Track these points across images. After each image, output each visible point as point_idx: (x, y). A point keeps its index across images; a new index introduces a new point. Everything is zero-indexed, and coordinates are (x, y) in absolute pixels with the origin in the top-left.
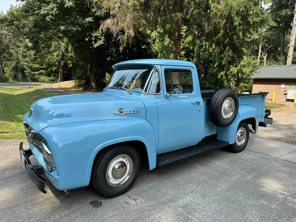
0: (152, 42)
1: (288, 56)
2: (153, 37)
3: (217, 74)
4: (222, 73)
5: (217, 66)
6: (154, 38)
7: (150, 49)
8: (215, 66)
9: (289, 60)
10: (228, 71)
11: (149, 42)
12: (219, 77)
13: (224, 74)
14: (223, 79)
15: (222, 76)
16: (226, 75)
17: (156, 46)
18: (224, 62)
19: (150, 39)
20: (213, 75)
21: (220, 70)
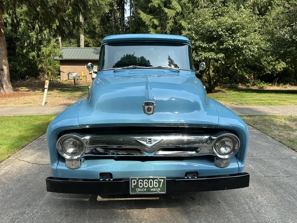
1: (81, 39)
3: (28, 55)
4: (34, 53)
5: (27, 46)
8: (26, 44)
9: (82, 43)
10: (40, 51)
12: (31, 58)
14: (36, 61)
15: (34, 57)
16: (38, 56)
18: (35, 42)
20: (23, 55)
21: (30, 50)
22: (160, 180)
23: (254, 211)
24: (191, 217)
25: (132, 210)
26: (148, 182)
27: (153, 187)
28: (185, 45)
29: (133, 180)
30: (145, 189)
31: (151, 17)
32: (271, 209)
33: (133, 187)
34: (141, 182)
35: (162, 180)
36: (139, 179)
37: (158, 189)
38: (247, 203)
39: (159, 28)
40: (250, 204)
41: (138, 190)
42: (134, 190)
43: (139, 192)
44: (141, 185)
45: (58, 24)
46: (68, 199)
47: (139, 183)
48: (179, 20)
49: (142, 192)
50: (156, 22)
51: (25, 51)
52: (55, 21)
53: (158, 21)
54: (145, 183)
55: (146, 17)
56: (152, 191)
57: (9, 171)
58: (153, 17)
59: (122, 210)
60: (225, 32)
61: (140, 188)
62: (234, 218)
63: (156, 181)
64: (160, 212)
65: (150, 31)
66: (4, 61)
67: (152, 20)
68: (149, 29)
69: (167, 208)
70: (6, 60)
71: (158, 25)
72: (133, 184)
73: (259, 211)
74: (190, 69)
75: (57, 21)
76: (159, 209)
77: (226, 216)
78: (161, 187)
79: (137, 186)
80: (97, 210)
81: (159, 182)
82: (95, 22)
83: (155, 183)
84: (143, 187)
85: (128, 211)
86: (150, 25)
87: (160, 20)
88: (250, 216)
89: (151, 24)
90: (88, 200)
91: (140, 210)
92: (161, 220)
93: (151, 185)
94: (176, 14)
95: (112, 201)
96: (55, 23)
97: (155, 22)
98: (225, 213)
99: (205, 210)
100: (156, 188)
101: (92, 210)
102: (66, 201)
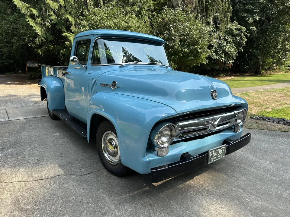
24: (223, 172)
25: (188, 182)
26: (217, 151)
29: (211, 152)
30: (216, 157)
31: (27, 5)
34: (214, 152)
35: (224, 147)
37: (222, 155)
39: (39, 20)
41: (212, 159)
48: (64, 14)
50: (35, 12)
53: (37, 11)
55: (21, 4)
58: (29, 5)
59: (182, 185)
63: (221, 149)
65: (28, 21)
67: (30, 9)
68: (27, 19)
71: (37, 15)
77: (236, 165)
78: (223, 152)
79: (212, 156)
86: (26, 14)
87: (40, 10)
89: (28, 14)
90: (148, 188)
93: (219, 153)
94: (59, 7)
97: (33, 12)
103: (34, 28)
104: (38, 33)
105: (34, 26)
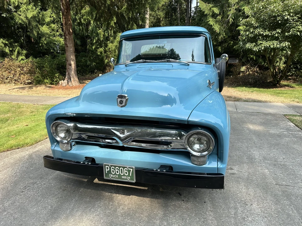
0: (14, 10)
2: (14, 3)
3: (97, 51)
4: (101, 49)
6: (16, 5)
7: (12, 18)
8: (95, 41)
10: (107, 47)
11: (11, 9)
12: (99, 53)
13: (103, 50)
14: (103, 56)
15: (101, 53)
16: (105, 52)
17: (20, 15)
18: (102, 38)
19: (11, 5)
20: (92, 51)
21: (98, 46)
22: (129, 169)
23: (239, 218)
24: (168, 211)
26: (119, 170)
27: (124, 175)
28: (201, 36)
29: (106, 166)
30: (117, 176)
31: (211, 5)
32: (261, 219)
33: (106, 172)
34: (113, 168)
35: (132, 170)
36: (112, 166)
37: (128, 177)
38: (236, 208)
39: (219, 17)
40: (239, 209)
41: (111, 175)
42: (107, 175)
43: (112, 177)
44: (113, 171)
45: (115, 21)
46: (71, 177)
47: (112, 170)
48: (243, 6)
49: (114, 178)
50: (216, 11)
51: (94, 47)
52: (113, 18)
53: (219, 9)
54: (116, 170)
55: (205, 6)
56: (123, 179)
57: (41, 149)
58: (213, 5)
59: (109, 194)
60: (292, 16)
61: (113, 174)
62: (212, 220)
63: (126, 170)
64: (141, 200)
65: (209, 21)
66: (72, 57)
67: (212, 9)
68: (208, 19)
69: (150, 199)
70: (74, 56)
71: (218, 14)
72: (106, 170)
73: (245, 218)
74: (205, 62)
75: (115, 18)
76: (142, 198)
77: (204, 216)
78: (131, 175)
79: (109, 172)
80: (89, 190)
81: (129, 171)
82: (160, 15)
83: (125, 171)
84: (115, 174)
85: (114, 195)
86: (209, 15)
87: (222, 8)
88: (231, 222)
89: (211, 14)
90: (86, 180)
91: (124, 196)
92: (138, 208)
93: (122, 173)
95: (105, 184)
96: (113, 20)
98: (206, 213)
99: (186, 206)
100: (126, 176)
101: (85, 189)
102: (69, 179)
103: (213, 27)
104: (217, 31)
105: (214, 25)
